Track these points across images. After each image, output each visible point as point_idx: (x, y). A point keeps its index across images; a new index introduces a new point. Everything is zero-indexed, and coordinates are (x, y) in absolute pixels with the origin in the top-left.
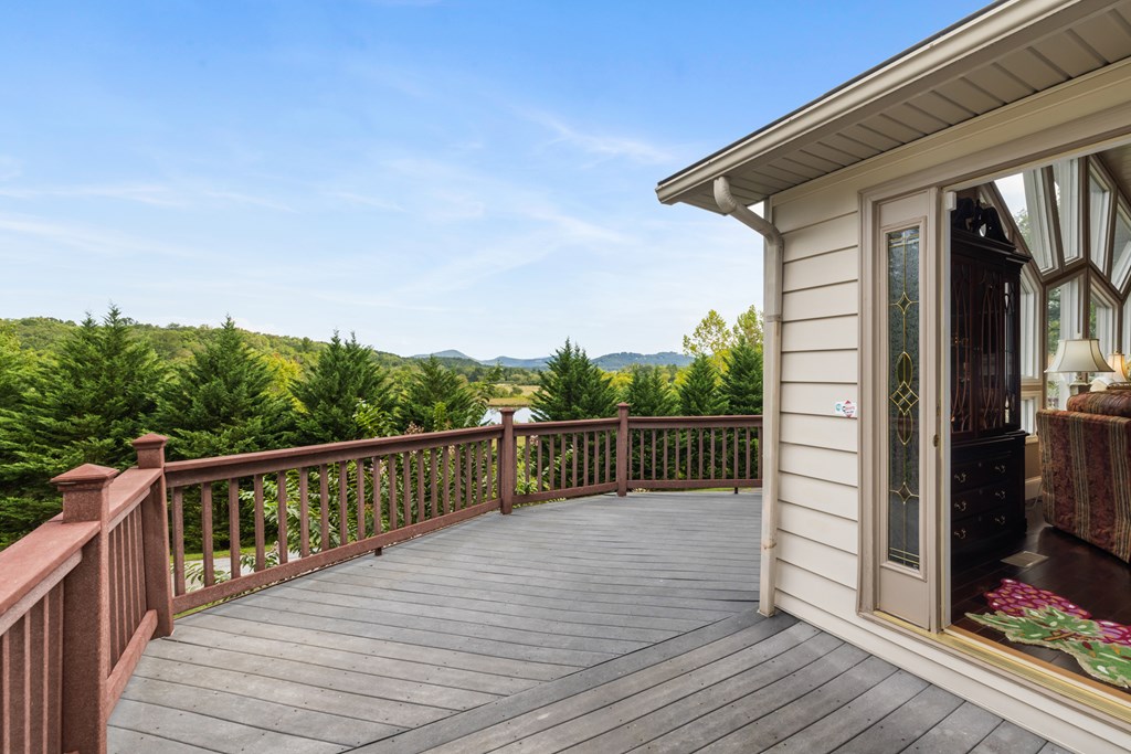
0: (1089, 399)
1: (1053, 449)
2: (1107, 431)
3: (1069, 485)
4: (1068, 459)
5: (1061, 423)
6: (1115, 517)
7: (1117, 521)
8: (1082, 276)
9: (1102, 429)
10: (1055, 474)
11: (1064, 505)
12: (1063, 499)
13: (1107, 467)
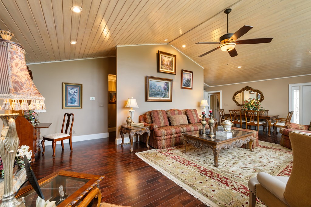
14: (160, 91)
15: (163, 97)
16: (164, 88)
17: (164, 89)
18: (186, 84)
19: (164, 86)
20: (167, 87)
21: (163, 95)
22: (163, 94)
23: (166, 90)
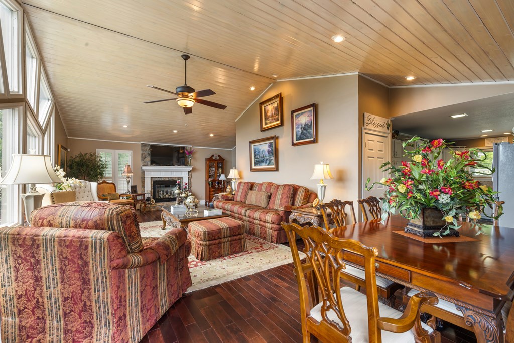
0: (59, 213)
1: (17, 270)
2: (87, 247)
3: (38, 305)
4: (38, 279)
5: (29, 243)
6: (93, 327)
7: (95, 330)
8: (21, 108)
9: (82, 246)
10: (20, 297)
11: (31, 327)
12: (29, 322)
13: (86, 282)
14: (263, 157)
15: (268, 165)
16: (268, 151)
17: (268, 153)
18: (302, 136)
19: (268, 148)
20: (271, 149)
21: (268, 162)
22: (267, 160)
23: (271, 154)
